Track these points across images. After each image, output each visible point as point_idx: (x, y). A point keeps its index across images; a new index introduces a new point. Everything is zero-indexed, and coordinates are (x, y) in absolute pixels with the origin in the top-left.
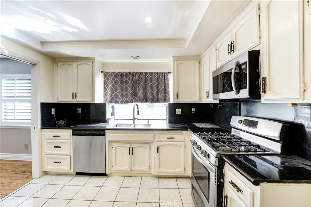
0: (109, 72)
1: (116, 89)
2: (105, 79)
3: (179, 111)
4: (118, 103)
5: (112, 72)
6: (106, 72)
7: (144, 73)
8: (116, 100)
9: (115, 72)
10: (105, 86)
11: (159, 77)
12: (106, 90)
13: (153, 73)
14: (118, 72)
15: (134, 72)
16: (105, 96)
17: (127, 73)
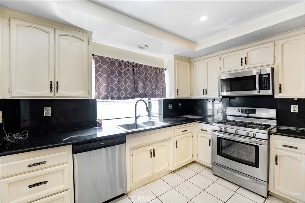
0: (103, 57)
1: (112, 81)
2: (96, 66)
3: (170, 106)
4: (114, 99)
5: (107, 58)
6: (99, 56)
7: (144, 65)
8: (112, 95)
9: (111, 59)
10: (97, 75)
11: (156, 72)
12: (98, 80)
13: (152, 67)
14: (116, 60)
15: (134, 63)
16: (98, 90)
17: (125, 62)
